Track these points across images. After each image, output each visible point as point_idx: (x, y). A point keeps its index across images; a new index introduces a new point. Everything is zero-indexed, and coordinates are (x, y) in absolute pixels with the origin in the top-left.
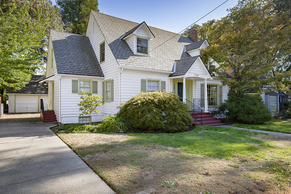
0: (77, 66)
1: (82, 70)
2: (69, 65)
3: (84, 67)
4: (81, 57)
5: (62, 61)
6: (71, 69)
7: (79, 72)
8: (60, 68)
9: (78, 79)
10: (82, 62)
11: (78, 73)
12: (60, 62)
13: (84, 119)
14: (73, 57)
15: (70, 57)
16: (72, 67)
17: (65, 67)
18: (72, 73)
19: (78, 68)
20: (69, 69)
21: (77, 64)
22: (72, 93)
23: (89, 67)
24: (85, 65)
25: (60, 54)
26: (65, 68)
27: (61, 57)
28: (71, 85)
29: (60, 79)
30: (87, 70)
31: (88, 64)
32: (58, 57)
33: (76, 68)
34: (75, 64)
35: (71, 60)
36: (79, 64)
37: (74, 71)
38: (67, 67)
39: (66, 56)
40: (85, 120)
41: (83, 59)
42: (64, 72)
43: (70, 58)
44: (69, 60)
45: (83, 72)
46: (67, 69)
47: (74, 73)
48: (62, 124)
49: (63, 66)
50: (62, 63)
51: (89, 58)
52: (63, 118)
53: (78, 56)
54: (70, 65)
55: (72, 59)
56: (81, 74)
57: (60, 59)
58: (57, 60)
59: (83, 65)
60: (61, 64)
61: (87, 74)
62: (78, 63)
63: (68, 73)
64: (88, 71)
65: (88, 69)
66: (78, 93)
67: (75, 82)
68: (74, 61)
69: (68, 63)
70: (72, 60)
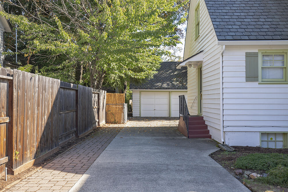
0: (254, 23)
1: (266, 30)
2: (237, 23)
3: (269, 23)
4: (258, 5)
5: (223, 17)
6: (243, 30)
7: (260, 33)
8: (221, 30)
9: (259, 50)
10: (263, 14)
11: (260, 37)
12: (220, 20)
13: (270, 137)
14: (242, 8)
15: (236, 8)
16: (245, 27)
17: (230, 27)
18: (247, 38)
19: (257, 26)
20: (239, 30)
21: (252, 20)
22: (247, 81)
23: (280, 23)
24: (270, 20)
25: (218, 6)
26: (232, 30)
27: (220, 11)
28: (244, 63)
29: (222, 54)
30: (277, 30)
31: (276, 17)
32: (213, 11)
33: (253, 27)
34: (249, 20)
35: (239, 14)
36: (257, 20)
37: (249, 34)
38: (234, 27)
39: (229, 8)
40: (274, 140)
41: (263, 8)
42: (231, 38)
43: (237, 11)
44: (235, 14)
45: (269, 33)
46: (236, 30)
47: (251, 37)
48: (226, 145)
49: (226, 27)
50: (224, 20)
51: (274, 5)
52: (229, 134)
53: (251, 5)
54: (240, 23)
55: (241, 11)
56: (266, 37)
57: (218, 14)
58: (212, 17)
59: (267, 20)
60: (222, 23)
61: (279, 37)
62: (255, 17)
63: (239, 38)
64: (281, 30)
65: (278, 26)
66: (258, 81)
67: (251, 58)
68: (246, 14)
69: (235, 20)
70: (242, 14)
